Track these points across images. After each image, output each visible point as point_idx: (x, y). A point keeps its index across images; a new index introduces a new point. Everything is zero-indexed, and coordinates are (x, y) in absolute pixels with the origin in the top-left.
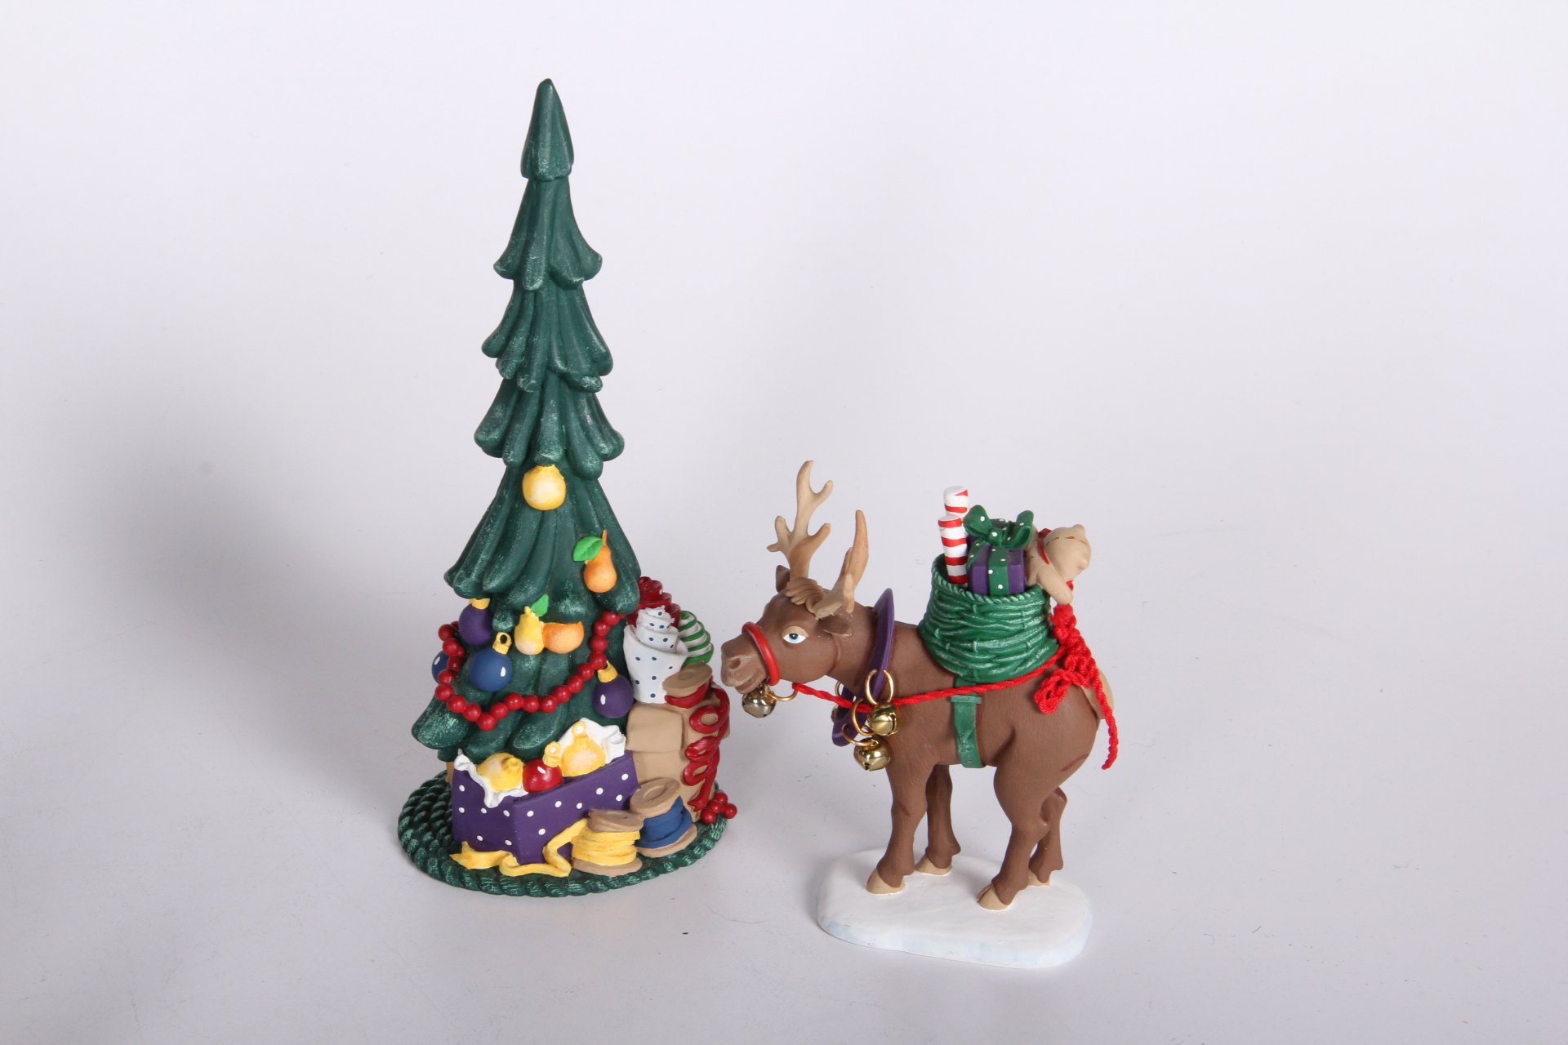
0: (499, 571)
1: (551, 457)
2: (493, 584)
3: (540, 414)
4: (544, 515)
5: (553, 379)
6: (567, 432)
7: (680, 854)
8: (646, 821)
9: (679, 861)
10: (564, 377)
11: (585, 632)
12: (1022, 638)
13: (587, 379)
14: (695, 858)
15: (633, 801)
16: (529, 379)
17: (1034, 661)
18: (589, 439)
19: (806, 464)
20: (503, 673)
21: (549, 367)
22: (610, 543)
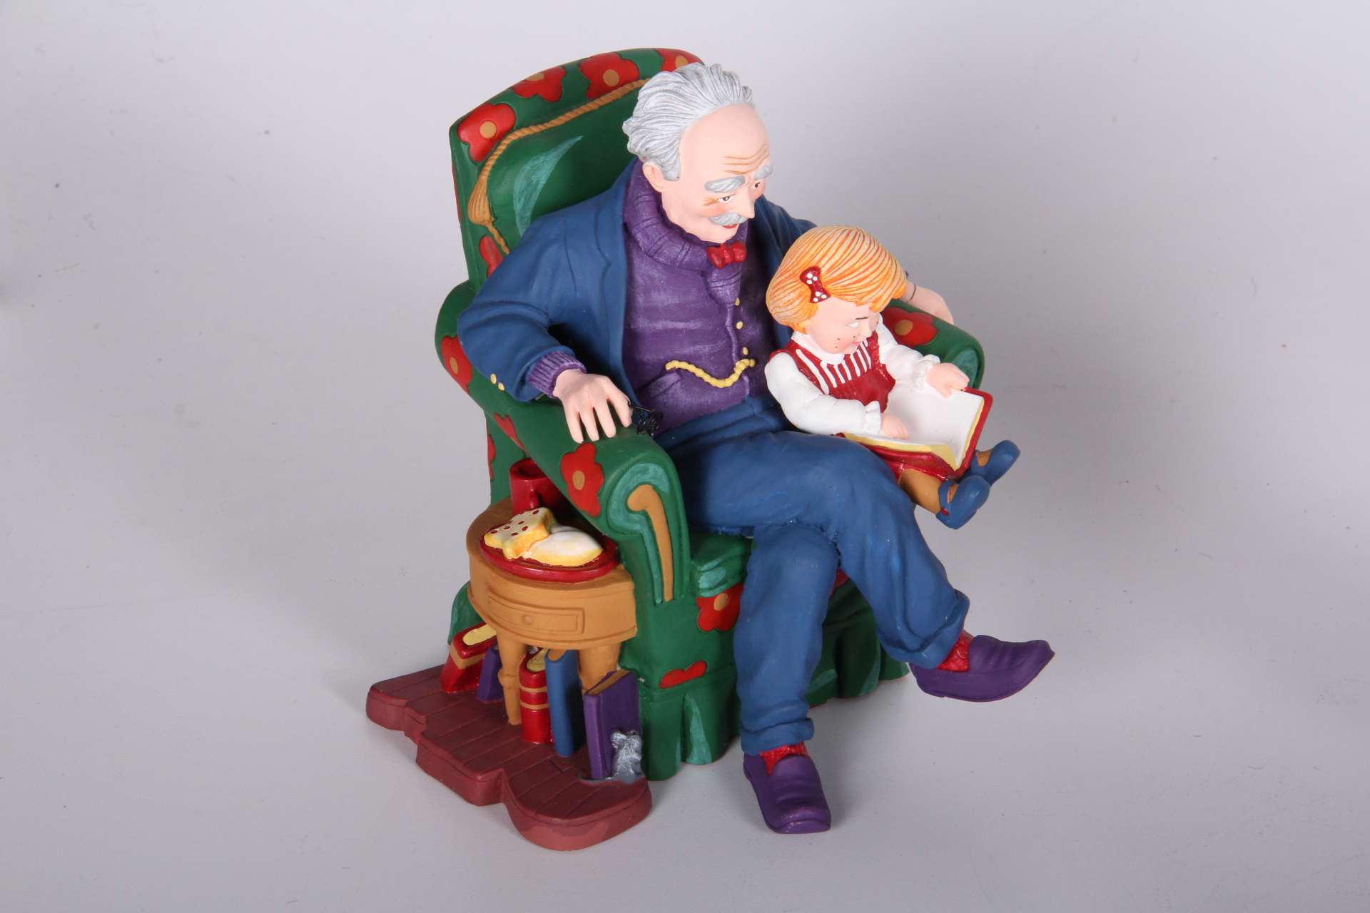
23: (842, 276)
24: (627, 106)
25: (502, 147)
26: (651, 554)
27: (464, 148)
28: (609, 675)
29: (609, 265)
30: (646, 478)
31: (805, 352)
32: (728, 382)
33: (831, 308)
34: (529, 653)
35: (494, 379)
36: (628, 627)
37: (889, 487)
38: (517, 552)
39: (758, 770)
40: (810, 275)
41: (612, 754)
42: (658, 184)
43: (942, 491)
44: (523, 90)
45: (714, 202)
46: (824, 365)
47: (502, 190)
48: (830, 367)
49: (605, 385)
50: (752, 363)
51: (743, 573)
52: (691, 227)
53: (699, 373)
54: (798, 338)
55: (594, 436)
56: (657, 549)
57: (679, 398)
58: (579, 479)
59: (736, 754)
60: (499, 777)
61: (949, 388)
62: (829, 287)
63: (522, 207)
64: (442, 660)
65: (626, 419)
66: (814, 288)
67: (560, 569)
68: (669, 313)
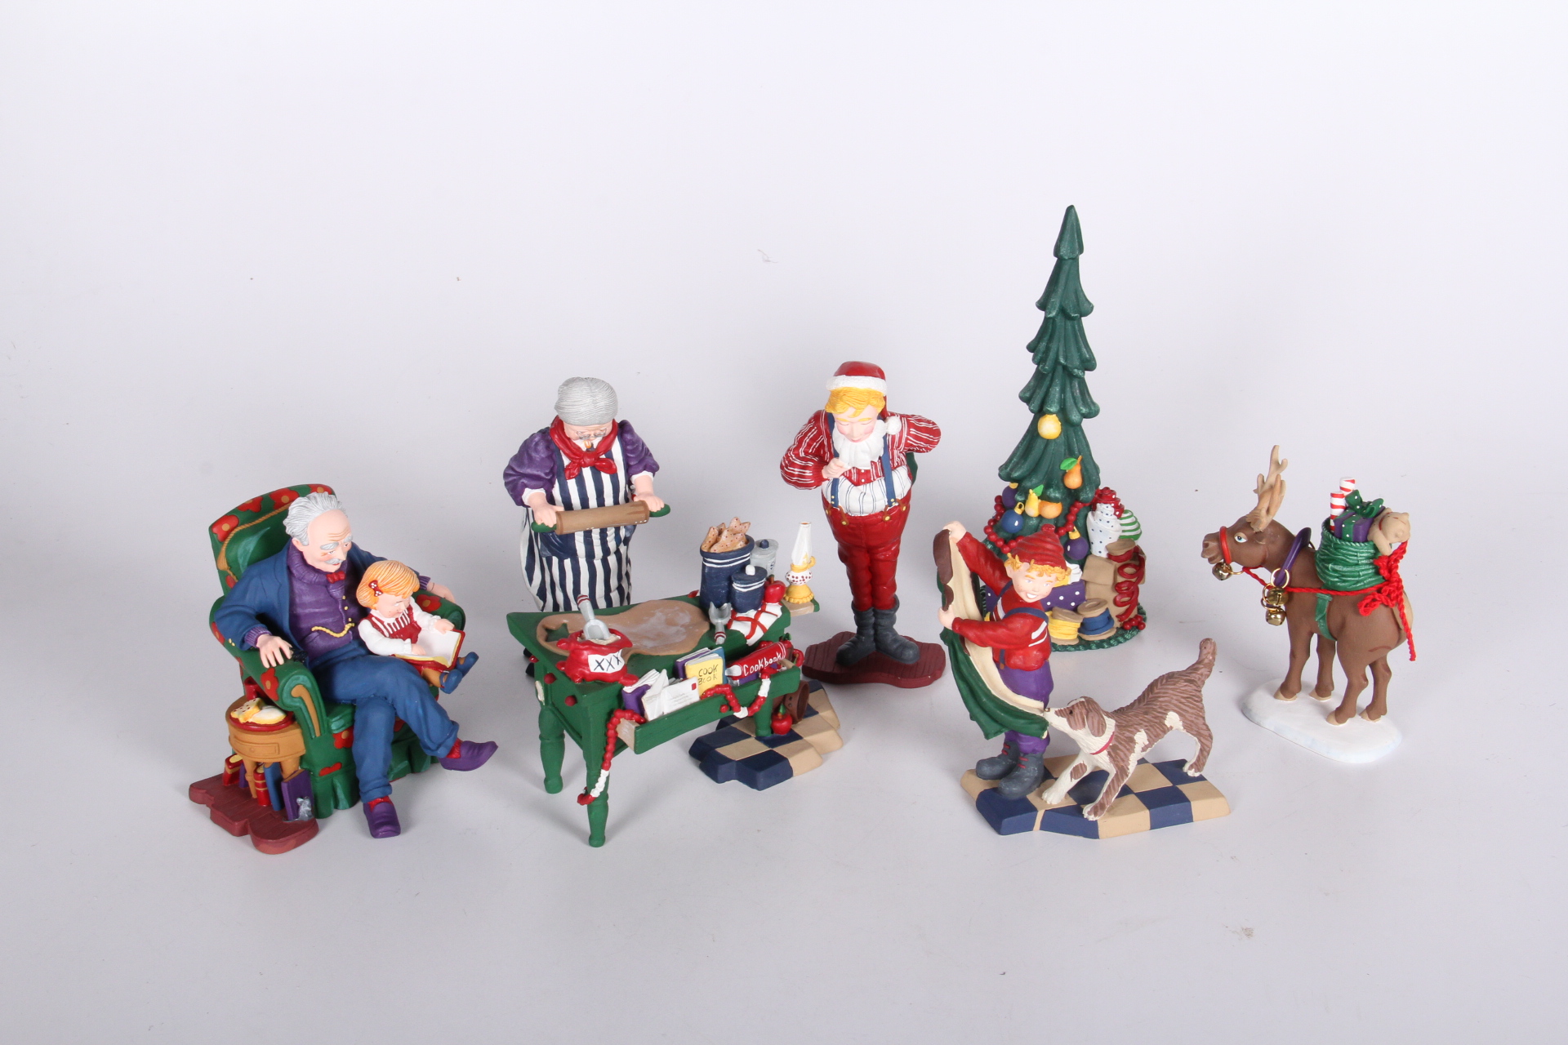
0: (1020, 468)
1: (1052, 410)
2: (1016, 475)
3: (1050, 386)
4: (1048, 442)
5: (1060, 369)
6: (1064, 399)
7: (1102, 641)
8: (1085, 619)
9: (1100, 645)
10: (1065, 368)
11: (1063, 510)
12: (1357, 569)
13: (1076, 370)
14: (1111, 645)
15: (1079, 608)
16: (1044, 366)
17: (1362, 584)
18: (1076, 404)
19: (1274, 447)
20: (1016, 524)
21: (1057, 362)
22: (1082, 463)
23: (387, 584)
24: (285, 514)
25: (232, 535)
26: (307, 716)
27: (215, 536)
28: (295, 772)
29: (281, 585)
30: (298, 682)
31: (376, 618)
32: (342, 634)
33: (384, 598)
34: (258, 765)
35: (230, 641)
36: (301, 749)
37: (414, 678)
38: (245, 719)
39: (368, 810)
40: (373, 584)
41: (298, 807)
42: (300, 548)
43: (441, 678)
44: (243, 508)
45: (325, 554)
46: (386, 624)
47: (232, 554)
48: (389, 625)
49: (279, 642)
50: (353, 625)
51: (353, 721)
52: (318, 566)
53: (328, 631)
54: (373, 612)
55: (274, 664)
56: (309, 713)
57: (319, 643)
58: (268, 685)
59: (360, 806)
60: (246, 823)
61: (444, 630)
62: (382, 589)
63: (242, 562)
64: (222, 771)
65: (289, 654)
66: (376, 589)
67: (265, 726)
68: (311, 605)
